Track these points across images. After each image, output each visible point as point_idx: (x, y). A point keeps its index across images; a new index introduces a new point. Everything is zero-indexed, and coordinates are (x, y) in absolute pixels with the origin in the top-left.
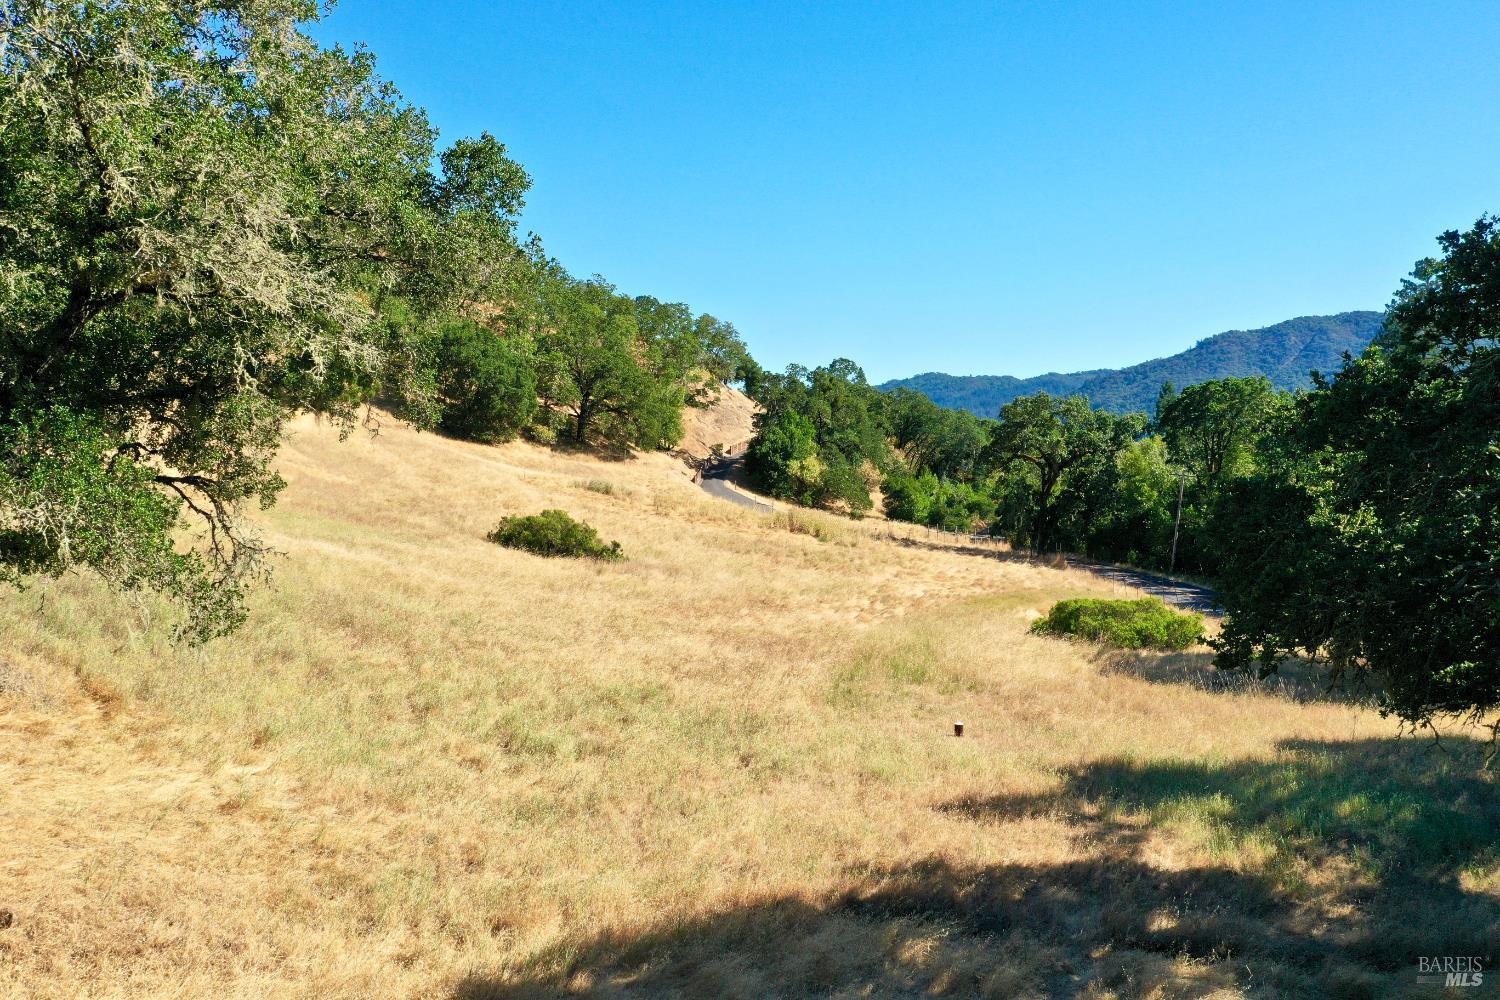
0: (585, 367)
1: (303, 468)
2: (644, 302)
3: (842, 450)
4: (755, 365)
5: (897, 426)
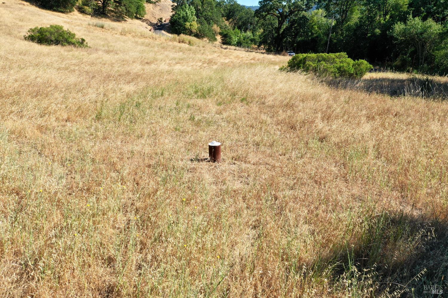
3: (206, 19)
5: (226, 13)
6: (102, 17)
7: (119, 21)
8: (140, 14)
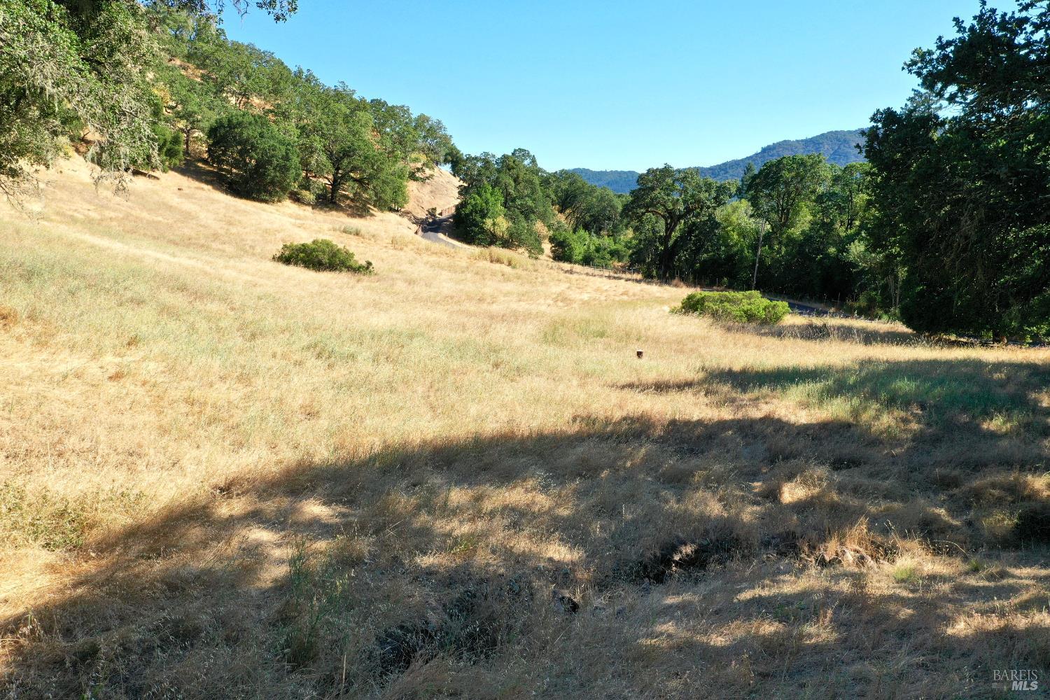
0: (336, 148)
1: (129, 210)
2: (377, 104)
3: (522, 213)
4: (458, 152)
5: (560, 197)
6: (331, 209)
7: (361, 216)
8: (396, 203)
